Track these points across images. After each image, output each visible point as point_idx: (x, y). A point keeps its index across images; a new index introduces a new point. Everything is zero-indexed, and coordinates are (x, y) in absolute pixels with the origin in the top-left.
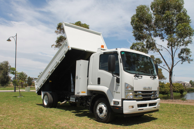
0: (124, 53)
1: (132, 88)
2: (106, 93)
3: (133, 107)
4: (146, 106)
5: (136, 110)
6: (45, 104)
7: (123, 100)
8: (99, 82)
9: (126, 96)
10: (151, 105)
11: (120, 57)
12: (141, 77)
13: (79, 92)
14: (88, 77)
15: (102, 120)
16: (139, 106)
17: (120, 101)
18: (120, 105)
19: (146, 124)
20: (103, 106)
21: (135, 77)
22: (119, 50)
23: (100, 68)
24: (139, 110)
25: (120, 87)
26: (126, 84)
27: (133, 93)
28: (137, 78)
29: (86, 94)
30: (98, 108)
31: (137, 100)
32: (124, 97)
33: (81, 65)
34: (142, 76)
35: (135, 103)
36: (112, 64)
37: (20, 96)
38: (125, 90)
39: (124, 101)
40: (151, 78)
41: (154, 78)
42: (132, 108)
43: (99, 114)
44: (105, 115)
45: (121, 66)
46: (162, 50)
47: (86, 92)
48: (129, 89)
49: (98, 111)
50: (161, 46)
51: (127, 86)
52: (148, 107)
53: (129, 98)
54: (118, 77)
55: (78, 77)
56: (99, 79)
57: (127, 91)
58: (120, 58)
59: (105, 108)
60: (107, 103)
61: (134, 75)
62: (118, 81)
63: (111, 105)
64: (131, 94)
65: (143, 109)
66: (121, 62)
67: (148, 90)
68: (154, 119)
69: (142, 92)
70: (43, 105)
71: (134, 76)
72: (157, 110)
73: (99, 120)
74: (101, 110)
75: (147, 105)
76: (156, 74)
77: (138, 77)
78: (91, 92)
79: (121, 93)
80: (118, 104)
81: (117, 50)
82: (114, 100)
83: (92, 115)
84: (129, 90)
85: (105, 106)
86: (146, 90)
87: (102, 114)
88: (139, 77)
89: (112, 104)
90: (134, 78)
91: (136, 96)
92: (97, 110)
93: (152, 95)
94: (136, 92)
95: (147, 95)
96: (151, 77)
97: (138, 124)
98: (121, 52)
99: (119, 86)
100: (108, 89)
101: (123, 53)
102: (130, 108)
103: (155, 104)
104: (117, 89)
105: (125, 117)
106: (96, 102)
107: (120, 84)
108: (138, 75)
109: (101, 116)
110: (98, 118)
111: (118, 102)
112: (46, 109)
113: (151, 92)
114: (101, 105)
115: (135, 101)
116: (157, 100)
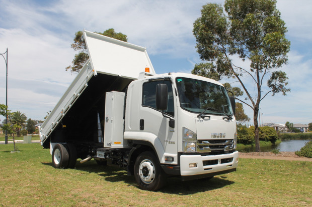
0: (181, 80)
1: (195, 136)
2: (153, 143)
3: (195, 165)
4: (217, 163)
5: (201, 169)
6: (57, 162)
7: (180, 154)
8: (142, 127)
9: (185, 148)
10: (223, 161)
11: (174, 86)
12: (208, 118)
13: (111, 143)
14: (124, 118)
15: (147, 187)
16: (206, 163)
17: (175, 155)
18: (175, 162)
19: (216, 190)
20: (148, 164)
21: (199, 118)
22: (173, 76)
23: (144, 104)
24: (205, 169)
25: (175, 134)
26: (184, 128)
27: (195, 143)
28: (201, 119)
29: (121, 146)
30: (141, 168)
31: (203, 154)
32: (181, 150)
33: (113, 99)
34: (209, 117)
35: (199, 159)
37: (15, 151)
38: (184, 139)
39: (182, 156)
40: (223, 118)
41: (229, 118)
42: (194, 167)
43: (142, 177)
44: (152, 179)
45: (177, 100)
46: (241, 75)
47: (122, 142)
48: (190, 137)
49: (140, 173)
50: (241, 68)
51: (186, 132)
52: (219, 165)
53: (189, 151)
54: (171, 118)
55: (109, 118)
56: (142, 122)
57: (186, 141)
58: (176, 87)
59: (151, 168)
60: (155, 160)
61: (198, 114)
62: (172, 124)
63: (161, 163)
64: (193, 144)
65: (211, 169)
66: (176, 95)
67: (219, 139)
68: (230, 183)
69: (210, 141)
70: (53, 164)
71: (198, 117)
72: (234, 170)
73: (143, 186)
74: (146, 171)
75: (219, 162)
76: (232, 112)
77: (203, 117)
78: (130, 142)
79: (176, 143)
80: (173, 161)
81: (169, 76)
82: (166, 154)
83: (132, 179)
84: (190, 139)
85: (151, 164)
86: (216, 139)
87: (147, 177)
88: (205, 118)
89: (163, 161)
90: (198, 119)
91: (201, 147)
92: (140, 171)
93: (225, 146)
94: (200, 141)
95: (218, 146)
96: (223, 117)
97: (204, 191)
98: (177, 79)
100: (157, 137)
101: (179, 80)
102: (192, 167)
103: (230, 160)
104: (170, 136)
105: (183, 180)
106: (138, 158)
107: (175, 129)
108: (203, 115)
109: (145, 180)
110: (142, 184)
111: (173, 158)
112: (57, 170)
113: (224, 141)
114: (145, 162)
115: (200, 156)
116: (234, 153)
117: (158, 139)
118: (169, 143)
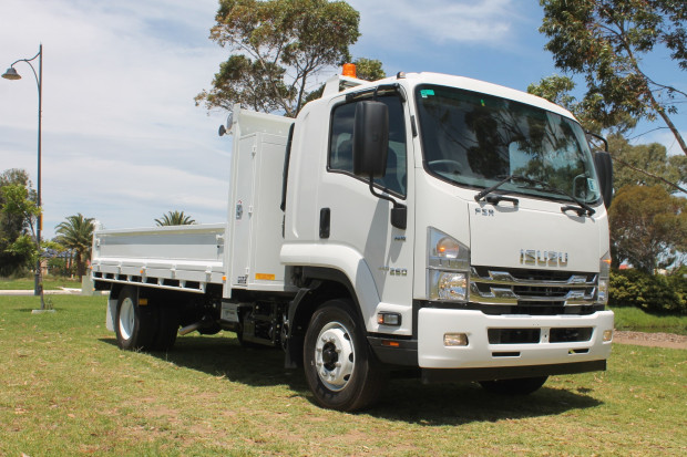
0: (431, 93)
1: (465, 253)
2: (353, 277)
3: (464, 339)
4: (536, 340)
5: (482, 353)
6: (126, 336)
7: (418, 304)
8: (325, 232)
9: (430, 287)
10: (558, 335)
11: (410, 109)
12: (511, 204)
13: (246, 277)
14: (283, 207)
15: (335, 399)
16: (496, 335)
17: (405, 309)
18: (405, 330)
20: (336, 334)
21: (482, 204)
22: (409, 83)
23: (330, 168)
24: (495, 354)
25: (406, 247)
26: (431, 229)
27: (466, 274)
28: (489, 207)
29: (277, 285)
30: (320, 345)
31: (488, 310)
32: (422, 295)
33: (253, 154)
34: (516, 202)
35: (478, 322)
36: (369, 138)
38: (431, 262)
39: (423, 311)
40: (564, 210)
41: (585, 211)
42: (461, 344)
43: (322, 370)
44: (346, 378)
45: (414, 147)
46: (673, 110)
47: (281, 273)
48: (448, 256)
49: (319, 360)
50: (672, 89)
51: (438, 239)
52: (544, 344)
53: (445, 296)
54: (398, 200)
55: (244, 209)
56: (325, 215)
57: (437, 265)
58: (414, 113)
59: (346, 347)
60: (352, 317)
61: (477, 193)
62: (399, 218)
63: (369, 330)
64: (457, 278)
65: (517, 354)
66: (414, 135)
67: (547, 267)
68: (584, 402)
69: (516, 273)
71: (477, 198)
72: (600, 365)
73: (323, 397)
74: (331, 354)
75: (542, 338)
76: (599, 195)
77: (495, 202)
78: (297, 273)
79: (410, 273)
80: (399, 324)
81: (400, 81)
82: (384, 306)
84: (449, 261)
85: (346, 336)
86: (536, 266)
87: (335, 371)
88: (501, 203)
89: (373, 325)
90: (477, 205)
91: (484, 288)
92: (317, 353)
93: (566, 290)
94: (483, 271)
95: (543, 289)
96: (564, 205)
97: (494, 420)
98: (419, 88)
99: (404, 244)
100: (361, 257)
101: (425, 94)
102: (455, 344)
103: (584, 333)
104: (395, 255)
105: (425, 382)
106: (316, 317)
107: (408, 233)
108: (493, 195)
109: (329, 379)
110: (321, 390)
111: (399, 317)
113: (566, 275)
114: (332, 330)
115: (479, 312)
116: (597, 314)
117: (364, 263)
118: (392, 273)
